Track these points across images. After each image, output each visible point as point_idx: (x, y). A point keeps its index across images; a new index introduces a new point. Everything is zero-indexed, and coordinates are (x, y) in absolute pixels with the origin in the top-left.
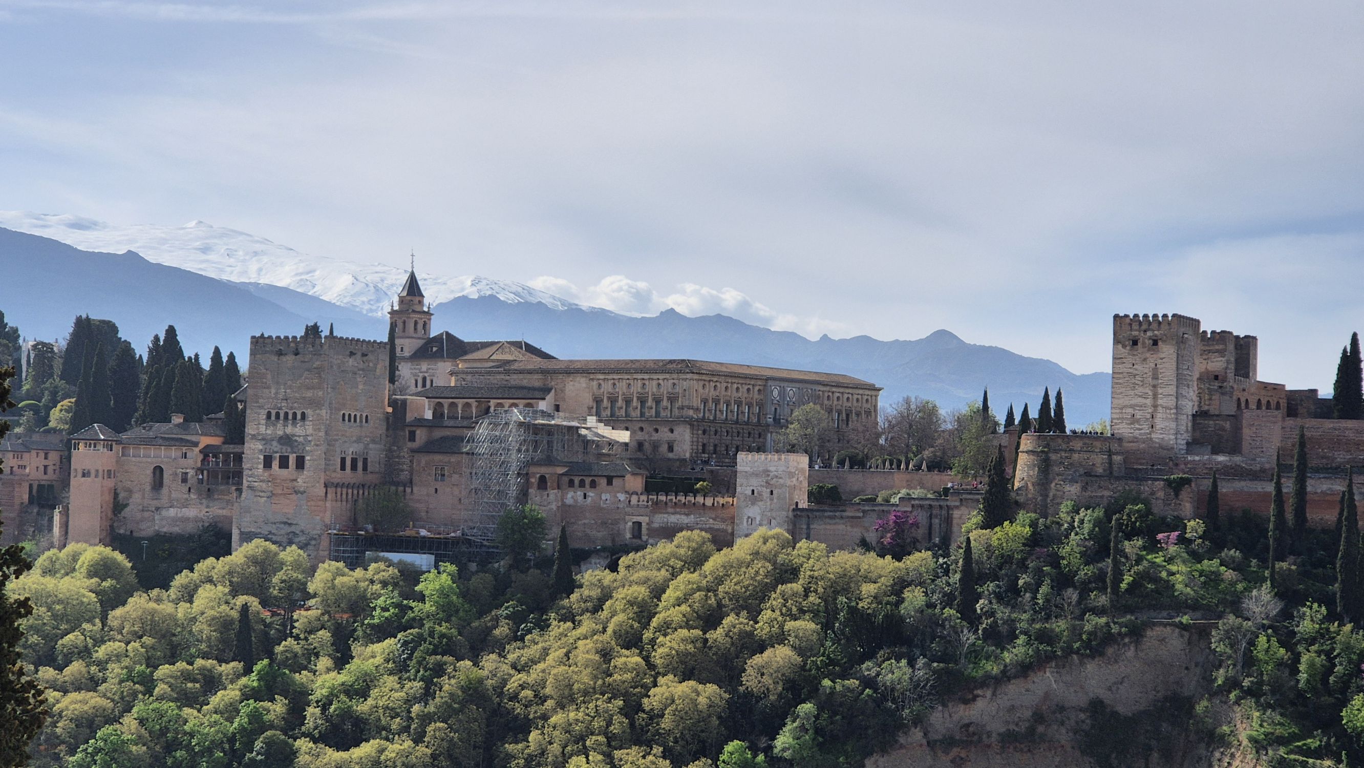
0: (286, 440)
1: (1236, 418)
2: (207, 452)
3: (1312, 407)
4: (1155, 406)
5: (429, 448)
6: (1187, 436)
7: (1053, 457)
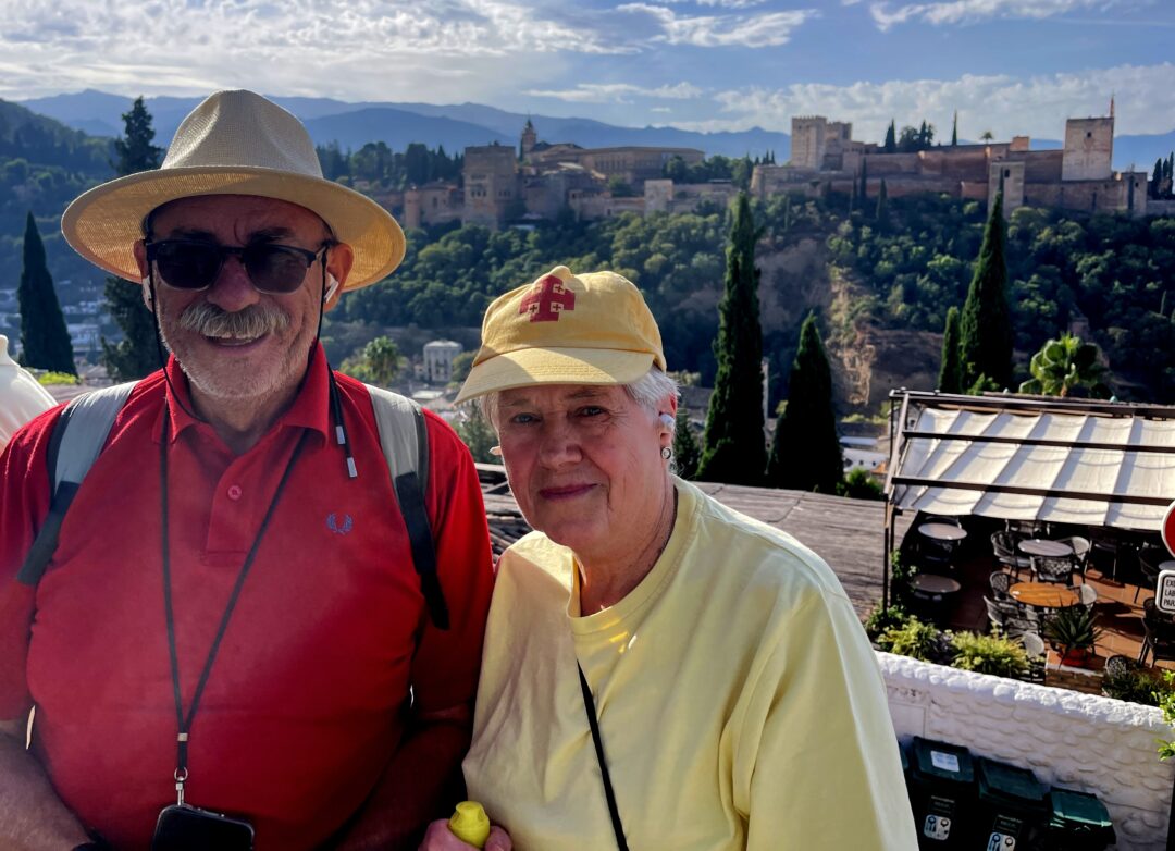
0: (480, 186)
1: (841, 156)
2: (453, 192)
3: (874, 150)
4: (808, 153)
5: (531, 186)
6: (821, 164)
7: (766, 175)
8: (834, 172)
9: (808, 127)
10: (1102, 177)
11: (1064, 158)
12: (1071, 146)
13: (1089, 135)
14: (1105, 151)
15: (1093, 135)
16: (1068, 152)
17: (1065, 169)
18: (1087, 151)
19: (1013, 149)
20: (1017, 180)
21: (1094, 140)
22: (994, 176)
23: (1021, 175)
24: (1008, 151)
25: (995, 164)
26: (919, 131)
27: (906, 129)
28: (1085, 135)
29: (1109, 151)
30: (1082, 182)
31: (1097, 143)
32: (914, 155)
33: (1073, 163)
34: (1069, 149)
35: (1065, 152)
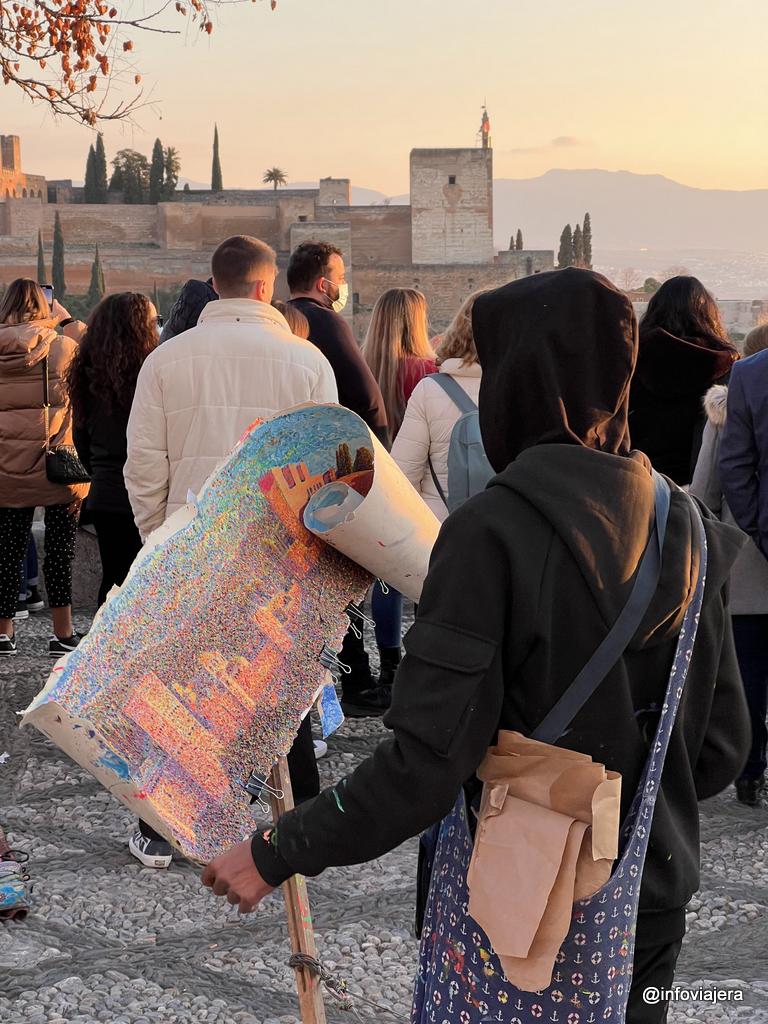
3: (68, 195)
10: (479, 260)
11: (414, 223)
12: (424, 202)
13: (452, 180)
14: (480, 211)
15: (457, 181)
16: (420, 210)
17: (415, 243)
18: (451, 211)
19: (323, 202)
21: (461, 191)
24: (316, 207)
26: (150, 161)
27: (124, 154)
28: (447, 181)
29: (488, 211)
30: (449, 268)
31: (465, 197)
32: (149, 209)
33: (429, 231)
34: (419, 206)
35: (413, 211)
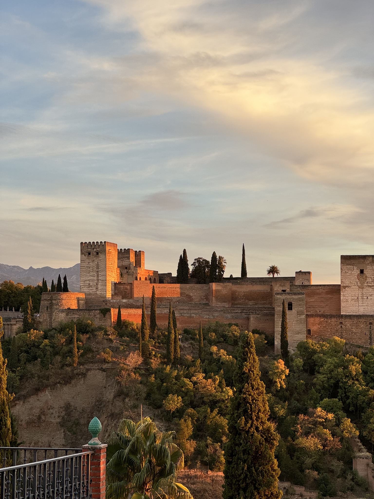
1: (132, 284)
6: (112, 292)
8: (124, 301)
9: (97, 254)
11: (342, 293)
12: (347, 283)
13: (362, 272)
15: (365, 272)
16: (345, 287)
17: (343, 304)
18: (361, 287)
19: (297, 283)
20: (299, 313)
21: (366, 277)
22: (279, 309)
23: (303, 309)
24: (292, 285)
25: (278, 296)
26: (210, 263)
27: (198, 260)
28: (359, 272)
30: (359, 317)
31: (369, 280)
32: (205, 287)
33: (350, 298)
34: (345, 285)
35: (341, 288)
